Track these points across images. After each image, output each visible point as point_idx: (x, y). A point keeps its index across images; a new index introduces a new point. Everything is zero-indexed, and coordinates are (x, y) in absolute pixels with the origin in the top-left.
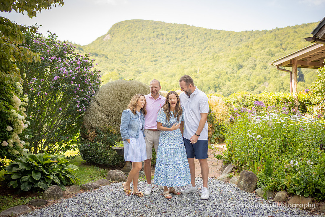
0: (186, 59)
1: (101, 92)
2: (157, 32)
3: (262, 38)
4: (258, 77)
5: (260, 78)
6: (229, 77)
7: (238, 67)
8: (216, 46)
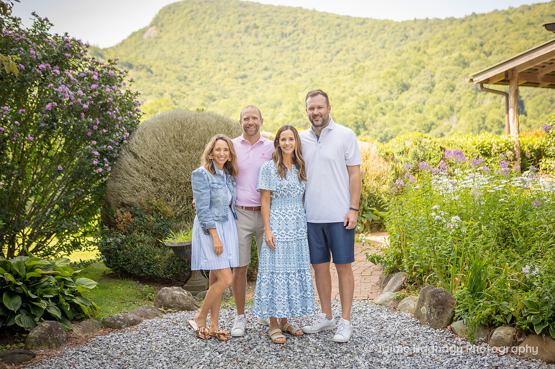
0: (302, 74)
1: (142, 134)
2: (247, 21)
3: (446, 33)
4: (437, 107)
5: (441, 109)
6: (384, 107)
7: (401, 88)
8: (358, 49)
